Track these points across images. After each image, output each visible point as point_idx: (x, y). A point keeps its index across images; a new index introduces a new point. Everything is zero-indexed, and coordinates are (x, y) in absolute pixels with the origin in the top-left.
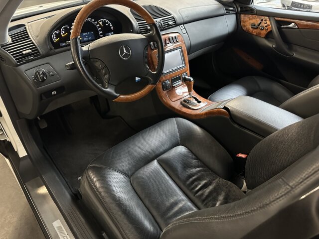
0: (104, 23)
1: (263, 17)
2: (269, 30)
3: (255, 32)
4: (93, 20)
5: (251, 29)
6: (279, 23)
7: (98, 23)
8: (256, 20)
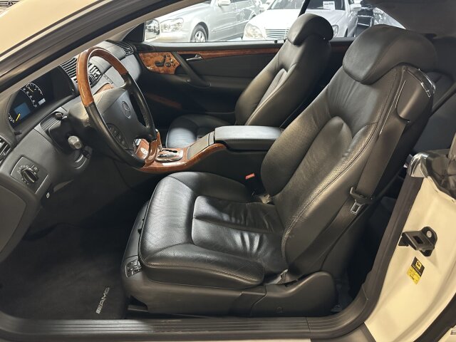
0: (32, 87)
1: (165, 53)
2: (177, 66)
3: (162, 70)
5: (157, 68)
6: (184, 57)
8: (160, 58)
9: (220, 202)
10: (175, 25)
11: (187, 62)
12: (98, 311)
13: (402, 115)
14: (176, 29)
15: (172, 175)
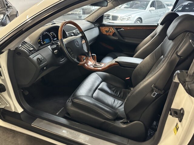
0: (52, 34)
1: (110, 27)
2: (113, 32)
3: (108, 34)
4: (48, 33)
5: (106, 33)
6: (117, 29)
7: (50, 34)
8: (107, 29)
9: (111, 86)
10: (128, 18)
11: (118, 31)
12: (57, 114)
13: (179, 54)
14: (128, 20)
15: (96, 72)
